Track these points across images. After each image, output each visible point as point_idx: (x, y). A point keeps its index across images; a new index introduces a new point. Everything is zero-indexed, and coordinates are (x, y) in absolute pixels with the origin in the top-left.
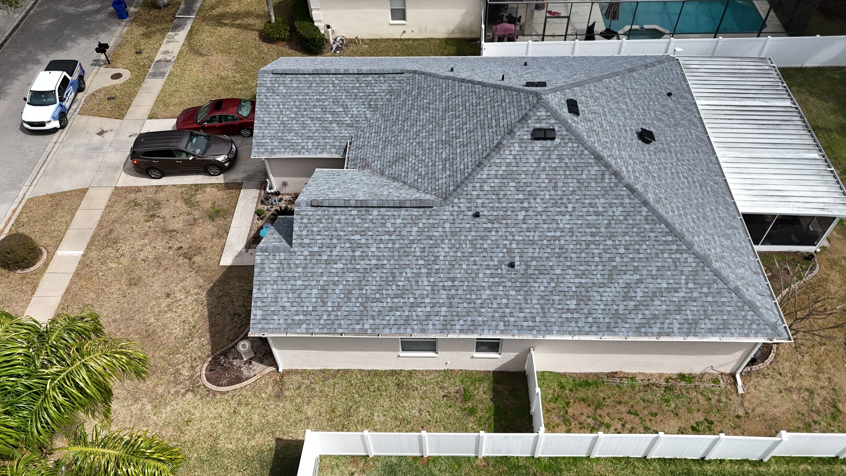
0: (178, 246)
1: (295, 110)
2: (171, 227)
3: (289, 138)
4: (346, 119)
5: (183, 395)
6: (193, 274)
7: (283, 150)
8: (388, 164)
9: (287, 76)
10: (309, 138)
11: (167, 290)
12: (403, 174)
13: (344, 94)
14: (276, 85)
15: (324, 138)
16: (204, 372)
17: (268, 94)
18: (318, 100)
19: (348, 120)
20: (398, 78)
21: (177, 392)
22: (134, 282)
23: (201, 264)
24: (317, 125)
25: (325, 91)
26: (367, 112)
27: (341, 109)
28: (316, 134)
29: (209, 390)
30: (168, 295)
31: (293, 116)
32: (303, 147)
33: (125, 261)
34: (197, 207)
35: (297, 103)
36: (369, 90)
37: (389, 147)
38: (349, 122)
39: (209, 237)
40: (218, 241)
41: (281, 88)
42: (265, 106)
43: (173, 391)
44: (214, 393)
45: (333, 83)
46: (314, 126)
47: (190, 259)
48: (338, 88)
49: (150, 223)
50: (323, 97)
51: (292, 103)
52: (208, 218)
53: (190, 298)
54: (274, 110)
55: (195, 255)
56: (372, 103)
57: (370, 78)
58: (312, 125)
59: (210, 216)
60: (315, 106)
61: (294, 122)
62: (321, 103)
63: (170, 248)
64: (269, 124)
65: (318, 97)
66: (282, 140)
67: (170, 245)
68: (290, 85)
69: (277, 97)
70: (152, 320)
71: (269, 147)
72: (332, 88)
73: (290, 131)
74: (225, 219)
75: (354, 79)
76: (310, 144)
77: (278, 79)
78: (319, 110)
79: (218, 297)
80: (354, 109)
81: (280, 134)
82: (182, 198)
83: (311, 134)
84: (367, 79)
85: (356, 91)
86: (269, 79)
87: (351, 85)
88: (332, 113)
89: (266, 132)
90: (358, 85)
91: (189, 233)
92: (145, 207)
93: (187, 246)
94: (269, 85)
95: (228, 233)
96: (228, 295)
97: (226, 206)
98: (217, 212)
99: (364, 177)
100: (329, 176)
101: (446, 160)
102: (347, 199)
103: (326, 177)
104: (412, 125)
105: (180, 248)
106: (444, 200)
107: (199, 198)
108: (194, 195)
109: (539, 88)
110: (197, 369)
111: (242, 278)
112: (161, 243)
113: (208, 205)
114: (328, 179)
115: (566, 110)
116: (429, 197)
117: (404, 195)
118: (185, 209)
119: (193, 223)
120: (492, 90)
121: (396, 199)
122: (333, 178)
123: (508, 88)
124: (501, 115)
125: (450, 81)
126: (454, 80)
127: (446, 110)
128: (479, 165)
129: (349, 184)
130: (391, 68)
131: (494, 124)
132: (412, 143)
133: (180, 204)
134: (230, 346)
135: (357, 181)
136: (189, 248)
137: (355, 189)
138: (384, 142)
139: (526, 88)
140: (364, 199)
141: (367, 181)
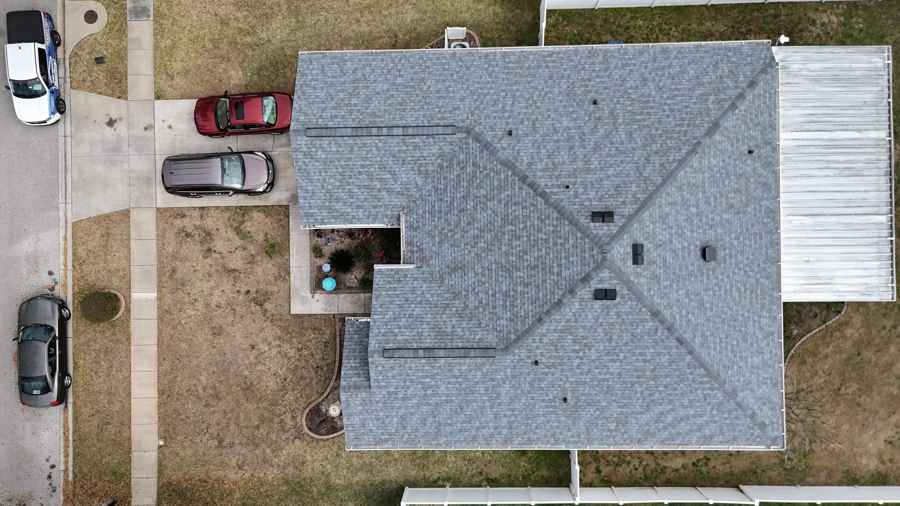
0: (246, 289)
1: (339, 177)
2: (231, 266)
3: (337, 207)
4: (396, 186)
5: (293, 441)
6: (268, 323)
7: (333, 220)
8: (447, 270)
9: (324, 138)
10: (358, 207)
11: (250, 341)
12: (464, 293)
13: (391, 159)
14: (314, 150)
15: (375, 207)
16: (304, 423)
17: (307, 160)
18: (363, 166)
19: (397, 187)
20: (449, 140)
21: (287, 439)
22: (217, 332)
23: (273, 312)
24: (365, 193)
25: (369, 156)
26: (418, 179)
27: (389, 176)
28: (366, 203)
29: (312, 438)
30: (253, 347)
31: (338, 184)
32: (354, 217)
33: (200, 306)
34: (250, 240)
35: (340, 170)
36: (417, 154)
37: (446, 245)
38: (399, 190)
39: (273, 279)
40: (282, 284)
41: (320, 152)
42: (305, 174)
43: (283, 437)
44: (318, 441)
45: (377, 146)
46: (363, 195)
47: (261, 305)
48: (383, 152)
49: (209, 261)
50: (368, 163)
51: (335, 170)
52: (265, 254)
53: (273, 350)
54: (316, 177)
55: (265, 301)
56: (422, 169)
57: (417, 140)
58: (360, 193)
59: (266, 252)
60: (360, 173)
61: (340, 190)
62: (366, 170)
63: (238, 291)
64: (313, 193)
65: (362, 163)
66: (330, 210)
67: (238, 289)
68: (328, 149)
69: (317, 164)
70: (246, 373)
71: (318, 218)
72: (376, 152)
73: (338, 200)
74: (282, 255)
75: (400, 141)
76: (360, 213)
77: (314, 142)
78: (365, 177)
79: (299, 350)
80: (403, 176)
81: (327, 204)
82: (231, 226)
83: (360, 204)
84: (415, 141)
85: (403, 155)
86: (304, 143)
87: (396, 149)
88: (380, 180)
89: (312, 201)
90: (404, 148)
91: (251, 273)
92: (197, 237)
93: (254, 289)
94: (305, 149)
95: (289, 273)
96: (307, 348)
97: (279, 238)
98: (273, 246)
99: (424, 285)
100: (389, 282)
101: (506, 295)
102: (415, 346)
103: (388, 286)
104: (469, 224)
105: (248, 292)
106: (506, 349)
107: (248, 226)
108: (243, 222)
109: (606, 228)
110: (298, 420)
111: (315, 329)
112: (227, 286)
113: (261, 237)
114: (390, 293)
115: (630, 262)
116: (491, 339)
117: (467, 333)
118: (238, 242)
119: (252, 261)
120: (555, 215)
121: (460, 345)
122: (395, 289)
123: (573, 222)
124: (563, 261)
125: (510, 173)
126: (514, 174)
127: (505, 219)
128: (540, 320)
129: (413, 306)
130: (440, 116)
131: (556, 270)
132: (470, 252)
133: (231, 234)
134: (320, 399)
135: (419, 296)
136: (257, 292)
137: (419, 319)
138: (440, 233)
139: (592, 225)
140: (431, 346)
141: (428, 296)
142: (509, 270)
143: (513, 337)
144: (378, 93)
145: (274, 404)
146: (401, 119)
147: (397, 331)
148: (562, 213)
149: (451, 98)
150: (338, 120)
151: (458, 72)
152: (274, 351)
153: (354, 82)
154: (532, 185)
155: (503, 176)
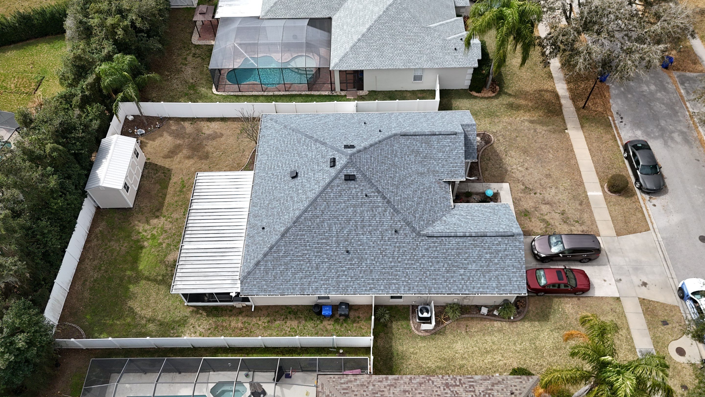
0: (537, 195)
1: (491, 219)
2: (548, 206)
4: (458, 217)
5: (497, 131)
6: (521, 179)
7: (491, 206)
9: (502, 232)
11: (529, 172)
13: (462, 225)
14: (508, 228)
15: (468, 210)
16: (492, 138)
17: (511, 224)
21: (500, 132)
22: (548, 176)
23: (519, 184)
24: (475, 214)
26: (446, 219)
27: (462, 220)
28: (474, 211)
30: (527, 169)
31: (491, 217)
32: (480, 207)
33: (562, 188)
34: (540, 219)
35: (491, 222)
36: (447, 227)
37: (427, 185)
39: (522, 199)
40: (516, 197)
41: (504, 227)
42: (511, 220)
47: (526, 187)
48: (467, 227)
49: (562, 209)
50: (475, 224)
51: (494, 222)
52: (529, 211)
54: (504, 219)
55: (525, 189)
56: (444, 222)
57: (448, 231)
58: (478, 214)
60: (479, 221)
61: (489, 215)
62: (476, 222)
63: (541, 194)
65: (478, 224)
70: (528, 158)
73: (490, 212)
74: (519, 210)
76: (476, 208)
78: (476, 220)
79: (501, 167)
80: (454, 220)
82: (552, 226)
83: (477, 211)
88: (467, 219)
91: (535, 203)
92: (572, 221)
93: (532, 195)
95: (513, 202)
97: (522, 219)
98: (526, 215)
99: (437, 169)
100: (456, 170)
101: (396, 156)
102: (441, 136)
103: (457, 168)
104: (416, 191)
105: (535, 194)
106: (395, 135)
107: (542, 225)
108: (546, 227)
109: (349, 171)
110: (496, 140)
111: (494, 176)
112: (548, 197)
113: (533, 220)
114: (455, 165)
115: (337, 159)
116: (402, 140)
117: (414, 143)
118: (546, 217)
119: (536, 208)
120: (373, 181)
121: (418, 137)
122: (453, 167)
123: (364, 175)
124: (369, 161)
125: (396, 206)
126: (394, 206)
127: (397, 188)
128: (380, 142)
129: (443, 157)
130: (436, 245)
131: (373, 159)
132: (415, 179)
133: (551, 221)
134: (485, 147)
135: (440, 163)
136: (530, 193)
137: (439, 151)
138: (431, 192)
139: (355, 174)
140: (433, 137)
141: (435, 163)
142: (394, 165)
143: (392, 139)
144: (474, 262)
145: (509, 146)
146: (458, 243)
147: (450, 144)
148: (369, 181)
149: (430, 257)
150: (495, 242)
151: (426, 277)
152: (514, 167)
153: (490, 271)
154: (384, 198)
155: (400, 206)
